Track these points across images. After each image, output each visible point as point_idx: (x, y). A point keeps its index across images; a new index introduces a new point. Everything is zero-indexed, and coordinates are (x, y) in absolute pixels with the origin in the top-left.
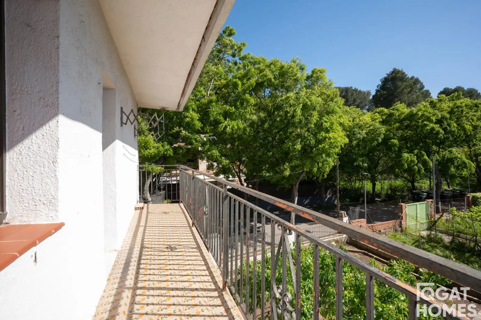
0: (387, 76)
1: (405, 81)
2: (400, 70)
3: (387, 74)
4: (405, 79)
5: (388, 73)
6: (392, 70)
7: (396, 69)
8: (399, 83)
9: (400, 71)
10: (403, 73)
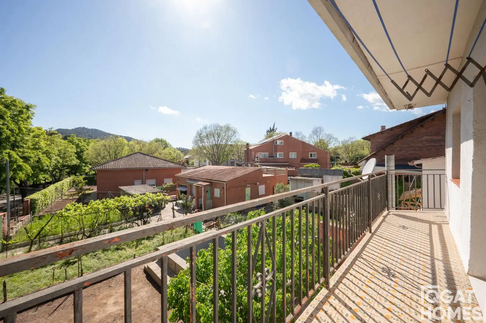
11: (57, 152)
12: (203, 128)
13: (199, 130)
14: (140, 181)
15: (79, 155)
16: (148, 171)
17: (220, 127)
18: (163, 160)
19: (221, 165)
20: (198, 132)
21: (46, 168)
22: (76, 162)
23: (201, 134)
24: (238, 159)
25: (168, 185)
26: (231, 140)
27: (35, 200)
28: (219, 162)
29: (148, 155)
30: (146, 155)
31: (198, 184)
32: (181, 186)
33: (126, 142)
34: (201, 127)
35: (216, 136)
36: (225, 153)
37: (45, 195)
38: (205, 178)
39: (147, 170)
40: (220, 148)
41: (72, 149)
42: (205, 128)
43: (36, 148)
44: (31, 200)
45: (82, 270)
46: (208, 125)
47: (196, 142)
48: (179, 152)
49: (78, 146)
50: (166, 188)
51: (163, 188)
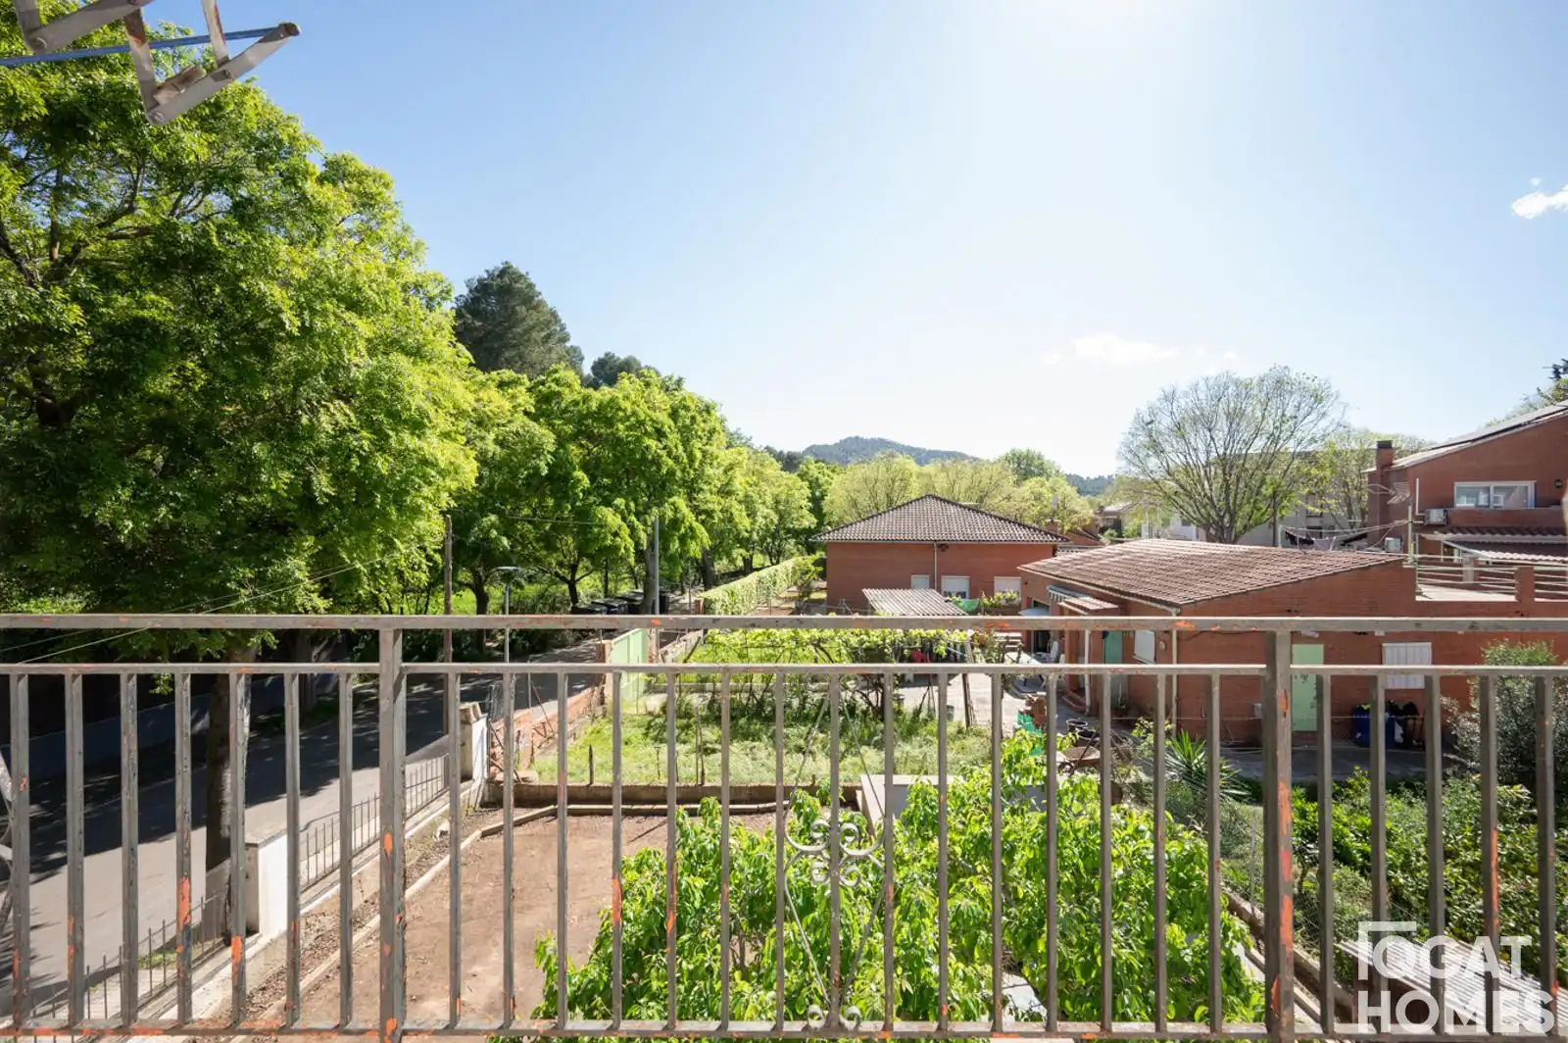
0: (486, 276)
1: (535, 308)
2: (523, 272)
3: (487, 271)
4: (534, 303)
5: (491, 268)
6: (501, 267)
7: (509, 267)
8: (522, 310)
9: (521, 276)
10: (531, 286)
11: (769, 500)
12: (1159, 400)
13: (1144, 409)
14: (924, 579)
15: (816, 505)
16: (947, 551)
17: (1237, 383)
18: (995, 517)
19: (1242, 538)
20: (1138, 417)
21: (746, 535)
22: (809, 521)
23: (1152, 422)
24: (1342, 513)
25: (999, 599)
26: (1298, 434)
27: (711, 602)
28: (1231, 527)
29: (953, 504)
30: (948, 502)
31: (1074, 605)
32: (1036, 604)
33: (912, 466)
34: (1153, 396)
35: (1222, 424)
36: (1263, 490)
37: (732, 593)
38: (1108, 585)
39: (943, 546)
40: (1235, 471)
41: (801, 494)
42: (1170, 398)
43: (725, 492)
44: (705, 600)
45: (703, 773)
46: (1183, 387)
47: (1133, 455)
48: (1071, 491)
49: (814, 484)
50: (992, 605)
51: (985, 605)
